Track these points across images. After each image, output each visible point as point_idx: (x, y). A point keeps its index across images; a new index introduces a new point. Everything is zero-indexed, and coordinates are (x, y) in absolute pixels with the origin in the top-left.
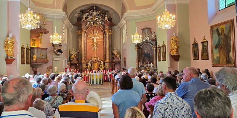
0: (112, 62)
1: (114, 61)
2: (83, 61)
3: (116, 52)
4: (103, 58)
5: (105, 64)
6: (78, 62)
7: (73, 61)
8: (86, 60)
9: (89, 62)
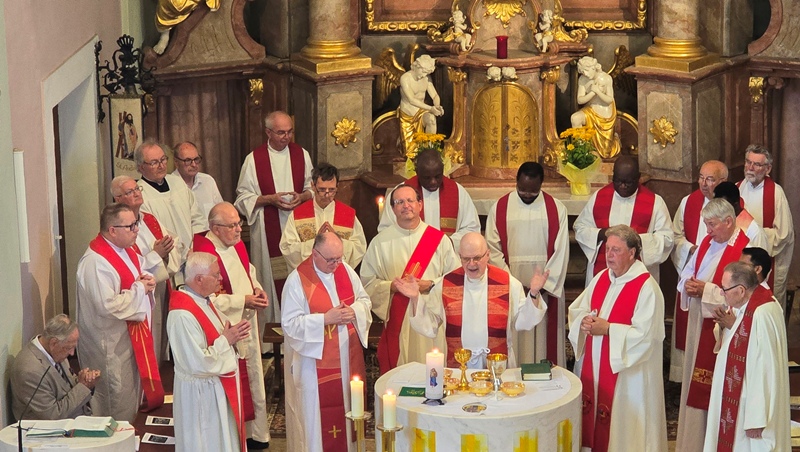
1: (775, 47)
4: (612, 1)
5: (640, 94)
6: (259, 49)
7: (194, 36)
8: (371, 26)
9: (408, 68)
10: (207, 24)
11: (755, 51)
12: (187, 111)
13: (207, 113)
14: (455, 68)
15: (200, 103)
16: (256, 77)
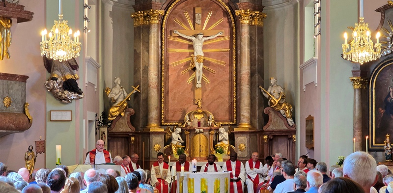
0: (262, 133)
1: (271, 127)
2: (154, 127)
3: (276, 94)
4: (227, 117)
5: (235, 138)
6: (134, 129)
7: (117, 123)
8: (163, 124)
9: (173, 132)
10: (121, 120)
11: (265, 128)
12: (114, 146)
13: (119, 147)
14: (187, 130)
15: (117, 144)
16: (133, 136)
